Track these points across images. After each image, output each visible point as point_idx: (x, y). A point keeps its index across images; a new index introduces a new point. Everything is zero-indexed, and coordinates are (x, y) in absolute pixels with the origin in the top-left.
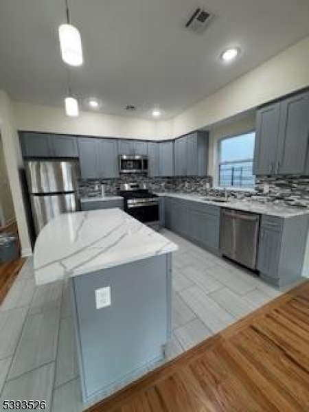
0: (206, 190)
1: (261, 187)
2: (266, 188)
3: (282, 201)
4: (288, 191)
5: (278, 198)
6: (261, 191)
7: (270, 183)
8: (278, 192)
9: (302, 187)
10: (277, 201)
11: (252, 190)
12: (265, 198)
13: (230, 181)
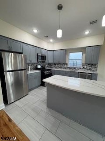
0: (65, 67)
1: (84, 66)
2: (85, 67)
3: (89, 70)
4: (91, 67)
5: (88, 69)
6: (84, 67)
7: (86, 65)
8: (89, 68)
9: (94, 67)
10: (88, 70)
11: (81, 67)
12: (85, 69)
13: (73, 65)
